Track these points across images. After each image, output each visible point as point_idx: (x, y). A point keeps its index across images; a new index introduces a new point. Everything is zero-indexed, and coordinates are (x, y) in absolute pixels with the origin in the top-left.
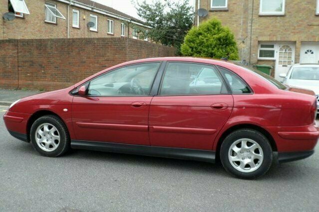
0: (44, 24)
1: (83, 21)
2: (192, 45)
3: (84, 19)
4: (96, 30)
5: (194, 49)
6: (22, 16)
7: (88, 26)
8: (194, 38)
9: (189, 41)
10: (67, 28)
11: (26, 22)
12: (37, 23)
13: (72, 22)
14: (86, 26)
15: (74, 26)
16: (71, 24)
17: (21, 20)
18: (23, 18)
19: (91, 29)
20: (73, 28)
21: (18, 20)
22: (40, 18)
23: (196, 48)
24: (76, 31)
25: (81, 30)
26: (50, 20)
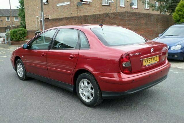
0: (102, 6)
1: (127, 3)
2: (180, 13)
3: (128, 1)
4: (136, 7)
5: (181, 16)
6: (88, 3)
7: (130, 5)
8: (181, 9)
9: (178, 11)
10: (116, 7)
11: (91, 6)
12: (97, 6)
13: (119, 4)
14: (129, 5)
15: (121, 6)
16: (119, 5)
17: (88, 5)
18: (89, 4)
19: (133, 7)
20: (120, 7)
21: (85, 6)
22: (99, 3)
23: (182, 15)
24: (122, 9)
25: (126, 8)
26: (105, 4)
